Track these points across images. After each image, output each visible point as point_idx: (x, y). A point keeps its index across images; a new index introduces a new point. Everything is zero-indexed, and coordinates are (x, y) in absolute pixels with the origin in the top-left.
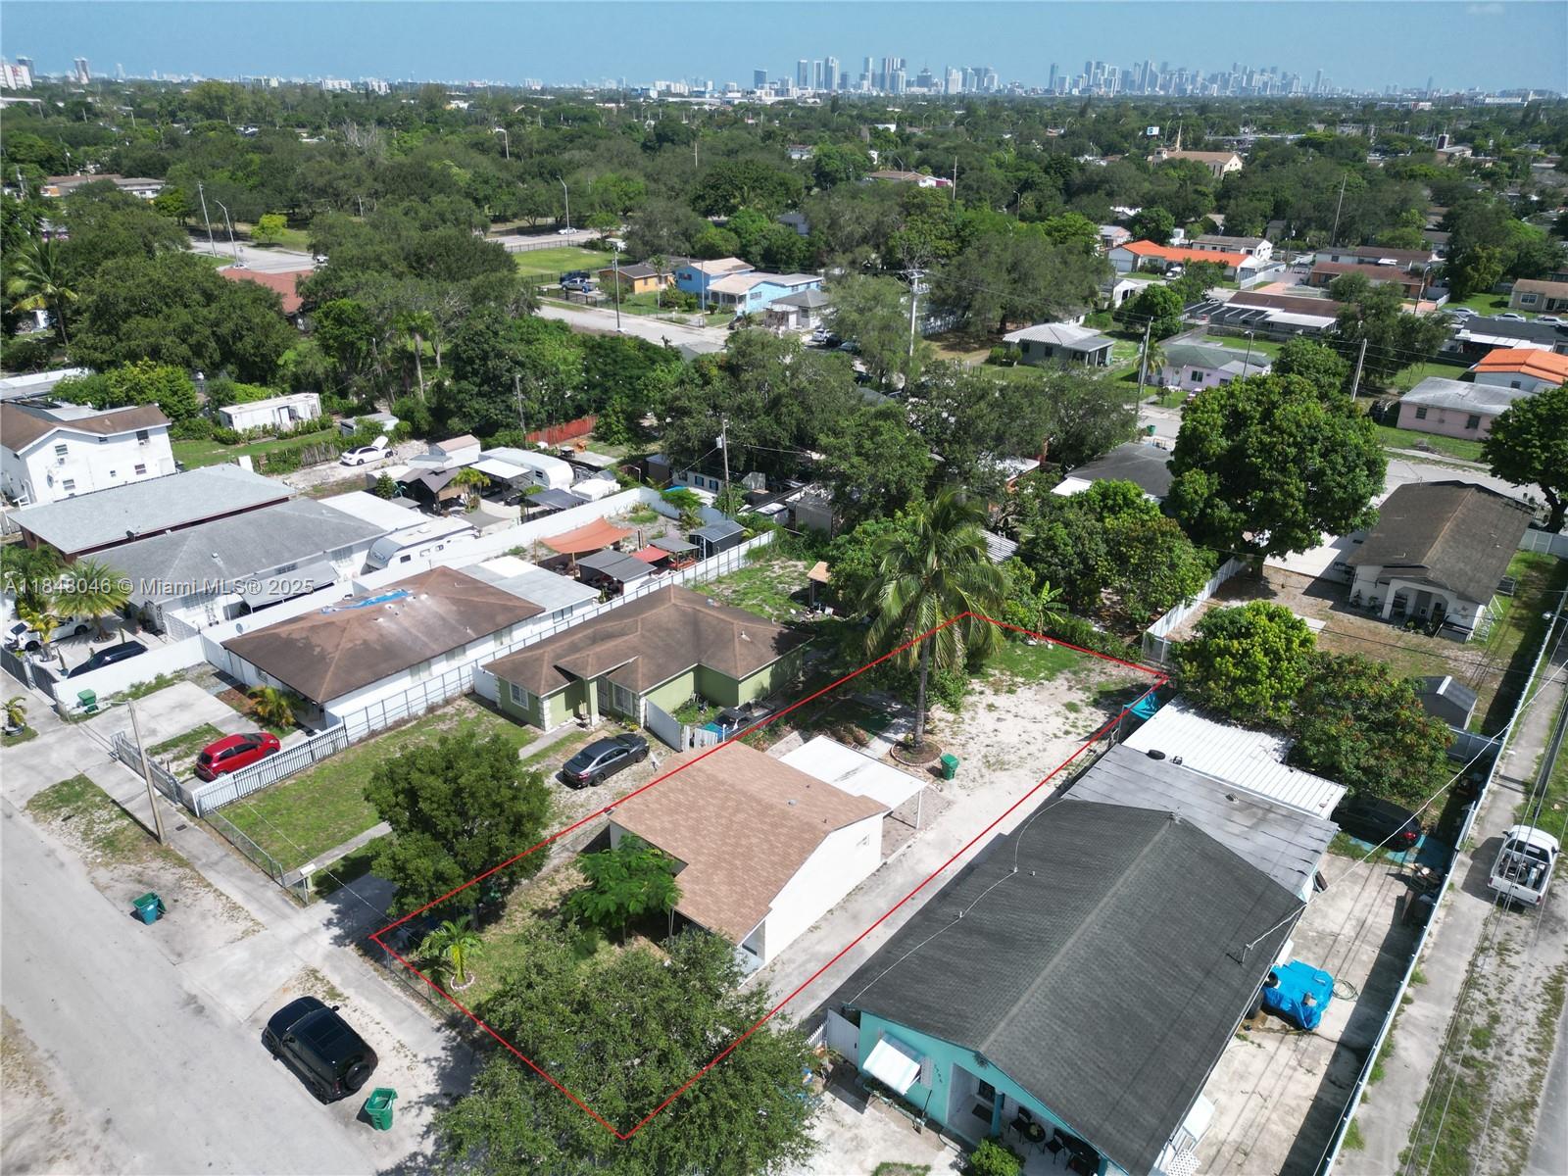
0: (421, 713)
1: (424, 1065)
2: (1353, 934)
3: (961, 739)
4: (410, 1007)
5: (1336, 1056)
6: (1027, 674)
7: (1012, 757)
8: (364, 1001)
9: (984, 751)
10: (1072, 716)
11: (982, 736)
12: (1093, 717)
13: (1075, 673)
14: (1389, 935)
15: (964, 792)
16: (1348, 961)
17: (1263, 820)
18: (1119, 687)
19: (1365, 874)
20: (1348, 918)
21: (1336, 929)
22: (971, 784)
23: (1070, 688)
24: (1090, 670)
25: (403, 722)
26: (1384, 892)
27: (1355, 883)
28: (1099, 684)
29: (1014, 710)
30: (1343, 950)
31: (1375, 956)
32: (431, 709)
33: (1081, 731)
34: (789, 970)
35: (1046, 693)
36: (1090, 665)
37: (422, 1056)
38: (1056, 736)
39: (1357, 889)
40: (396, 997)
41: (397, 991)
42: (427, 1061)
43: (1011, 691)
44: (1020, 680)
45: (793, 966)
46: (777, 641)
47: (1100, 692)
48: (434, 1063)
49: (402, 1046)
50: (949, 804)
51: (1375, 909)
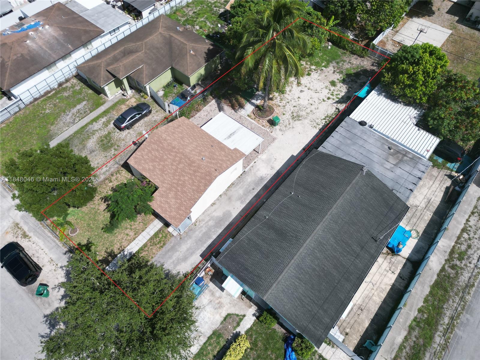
0: (56, 87)
1: (60, 269)
2: (424, 206)
3: (284, 102)
4: (54, 242)
5: (405, 265)
6: (317, 64)
7: (304, 113)
8: (37, 239)
9: (292, 109)
10: (332, 88)
11: (293, 100)
12: (341, 89)
13: (338, 63)
14: (438, 206)
15: (281, 133)
16: (420, 220)
17: (401, 161)
18: (355, 71)
19: (436, 175)
20: (424, 198)
21: (418, 204)
22: (284, 129)
23: (334, 72)
24: (344, 61)
25: (48, 92)
26: (442, 184)
27: (431, 179)
28: (347, 69)
29: (308, 85)
30: (418, 214)
31: (430, 217)
32: (60, 85)
33: (334, 97)
34: (202, 225)
35: (323, 75)
36: (345, 59)
37: (59, 265)
38: (324, 101)
39: (431, 183)
40: (49, 237)
41: (49, 234)
42: (61, 267)
43: (309, 74)
44: (313, 67)
45: (204, 223)
46: (207, 54)
47: (347, 74)
48: (64, 268)
49: (52, 260)
50: (274, 139)
51: (436, 193)
